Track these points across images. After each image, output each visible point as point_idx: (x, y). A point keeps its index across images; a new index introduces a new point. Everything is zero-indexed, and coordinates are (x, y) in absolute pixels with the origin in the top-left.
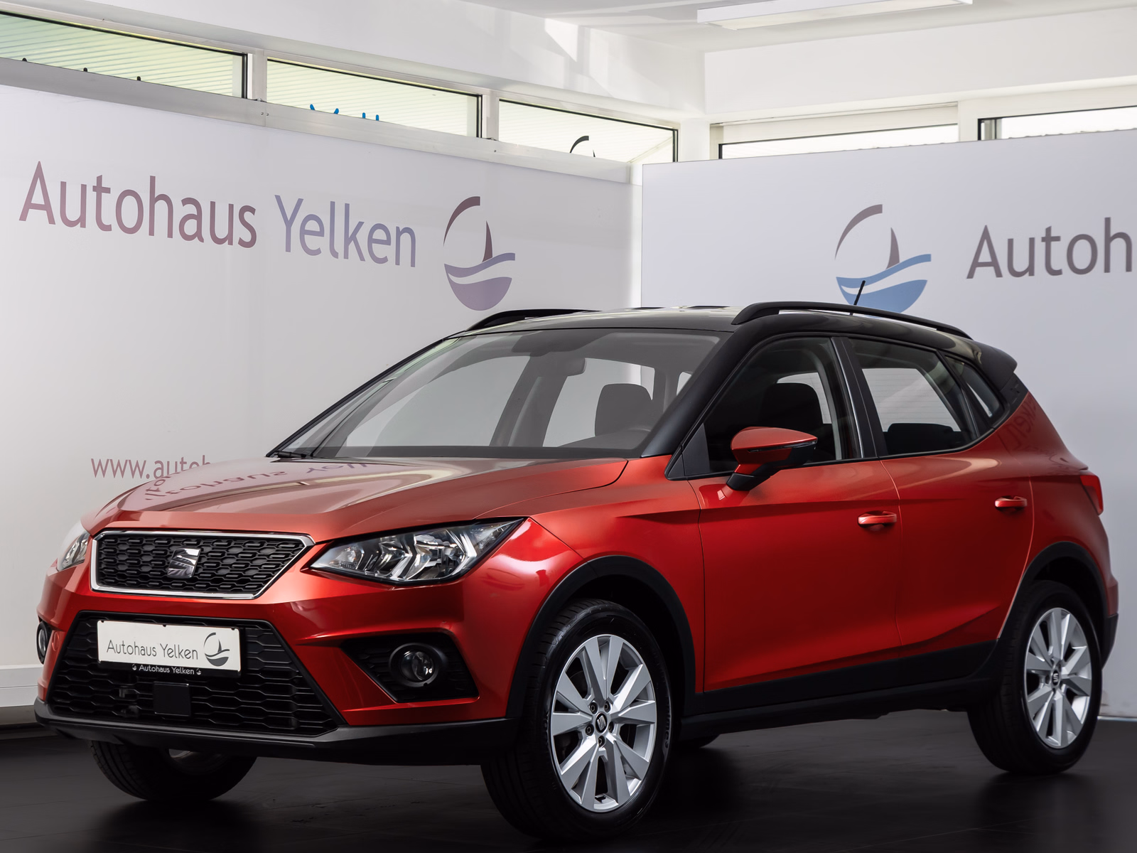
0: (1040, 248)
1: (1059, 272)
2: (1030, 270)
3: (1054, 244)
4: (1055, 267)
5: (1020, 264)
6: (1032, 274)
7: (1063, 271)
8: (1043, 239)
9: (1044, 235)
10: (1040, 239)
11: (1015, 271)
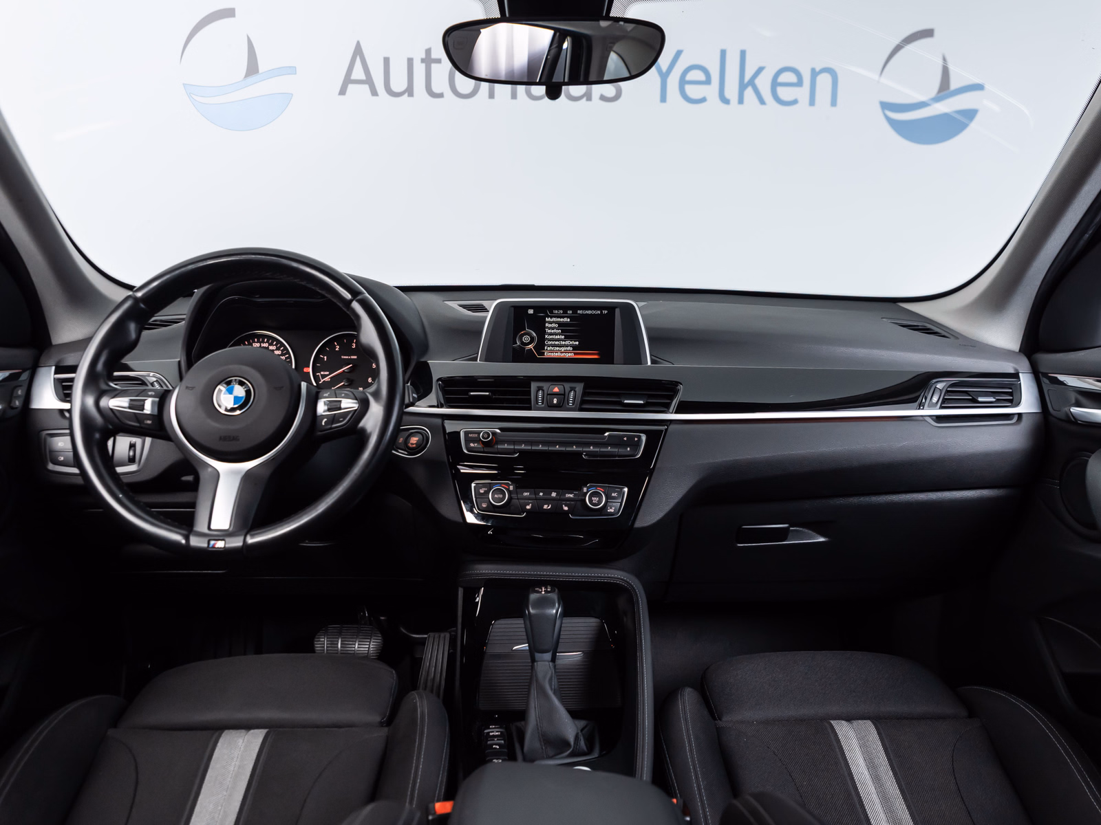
0: (420, 69)
1: (441, 95)
2: (409, 91)
3: (434, 66)
4: (436, 89)
5: (399, 83)
6: (411, 94)
7: (445, 95)
8: (423, 61)
9: (423, 56)
10: (420, 61)
11: (391, 89)
